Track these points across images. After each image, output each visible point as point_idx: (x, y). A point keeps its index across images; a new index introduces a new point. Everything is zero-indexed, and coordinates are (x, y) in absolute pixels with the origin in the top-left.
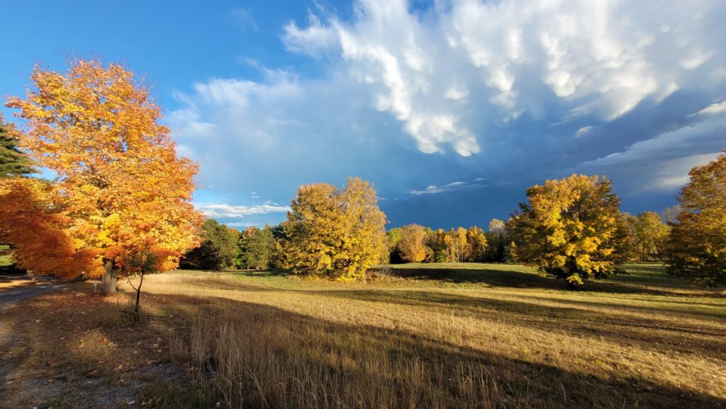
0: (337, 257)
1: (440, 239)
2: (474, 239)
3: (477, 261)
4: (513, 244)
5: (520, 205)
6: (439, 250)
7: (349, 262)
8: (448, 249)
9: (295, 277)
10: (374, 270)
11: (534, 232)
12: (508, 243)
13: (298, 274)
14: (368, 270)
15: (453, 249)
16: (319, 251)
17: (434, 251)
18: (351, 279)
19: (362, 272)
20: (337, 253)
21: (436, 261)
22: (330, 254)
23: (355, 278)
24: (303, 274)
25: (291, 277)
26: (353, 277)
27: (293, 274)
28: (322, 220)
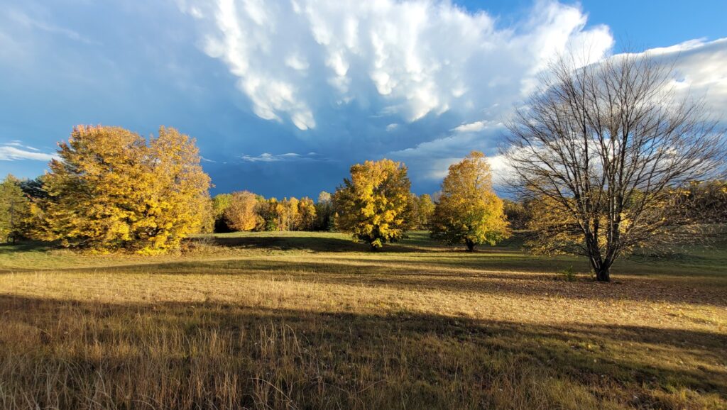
0: (139, 224)
1: (273, 208)
2: (304, 209)
3: (305, 229)
4: (337, 215)
5: (345, 180)
6: (270, 219)
7: (156, 231)
8: (279, 218)
9: (65, 252)
10: (192, 240)
11: (353, 204)
12: (333, 213)
13: (71, 248)
14: (184, 240)
15: (284, 218)
16: (110, 216)
17: (265, 219)
18: (160, 250)
19: (175, 242)
20: (139, 220)
21: (266, 230)
22: (128, 221)
23: (165, 250)
24: (81, 247)
25: (57, 252)
26: (162, 248)
27: (63, 247)
28: (116, 177)
